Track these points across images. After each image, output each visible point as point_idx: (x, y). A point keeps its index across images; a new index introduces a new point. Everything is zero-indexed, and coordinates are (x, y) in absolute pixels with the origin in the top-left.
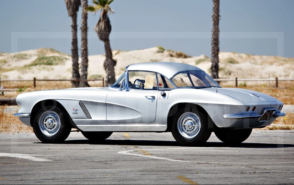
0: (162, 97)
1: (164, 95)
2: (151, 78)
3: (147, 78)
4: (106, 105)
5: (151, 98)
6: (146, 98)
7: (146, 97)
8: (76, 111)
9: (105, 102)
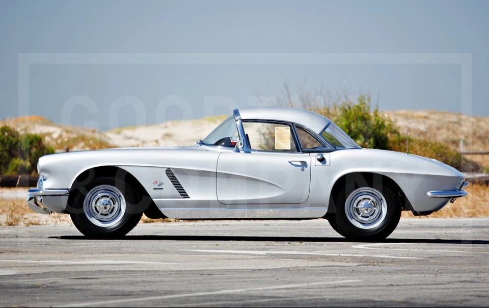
0: (319, 163)
1: (322, 160)
2: (284, 132)
3: (278, 132)
4: (216, 174)
5: (300, 164)
6: (289, 164)
7: (290, 162)
8: (160, 185)
9: (215, 171)
